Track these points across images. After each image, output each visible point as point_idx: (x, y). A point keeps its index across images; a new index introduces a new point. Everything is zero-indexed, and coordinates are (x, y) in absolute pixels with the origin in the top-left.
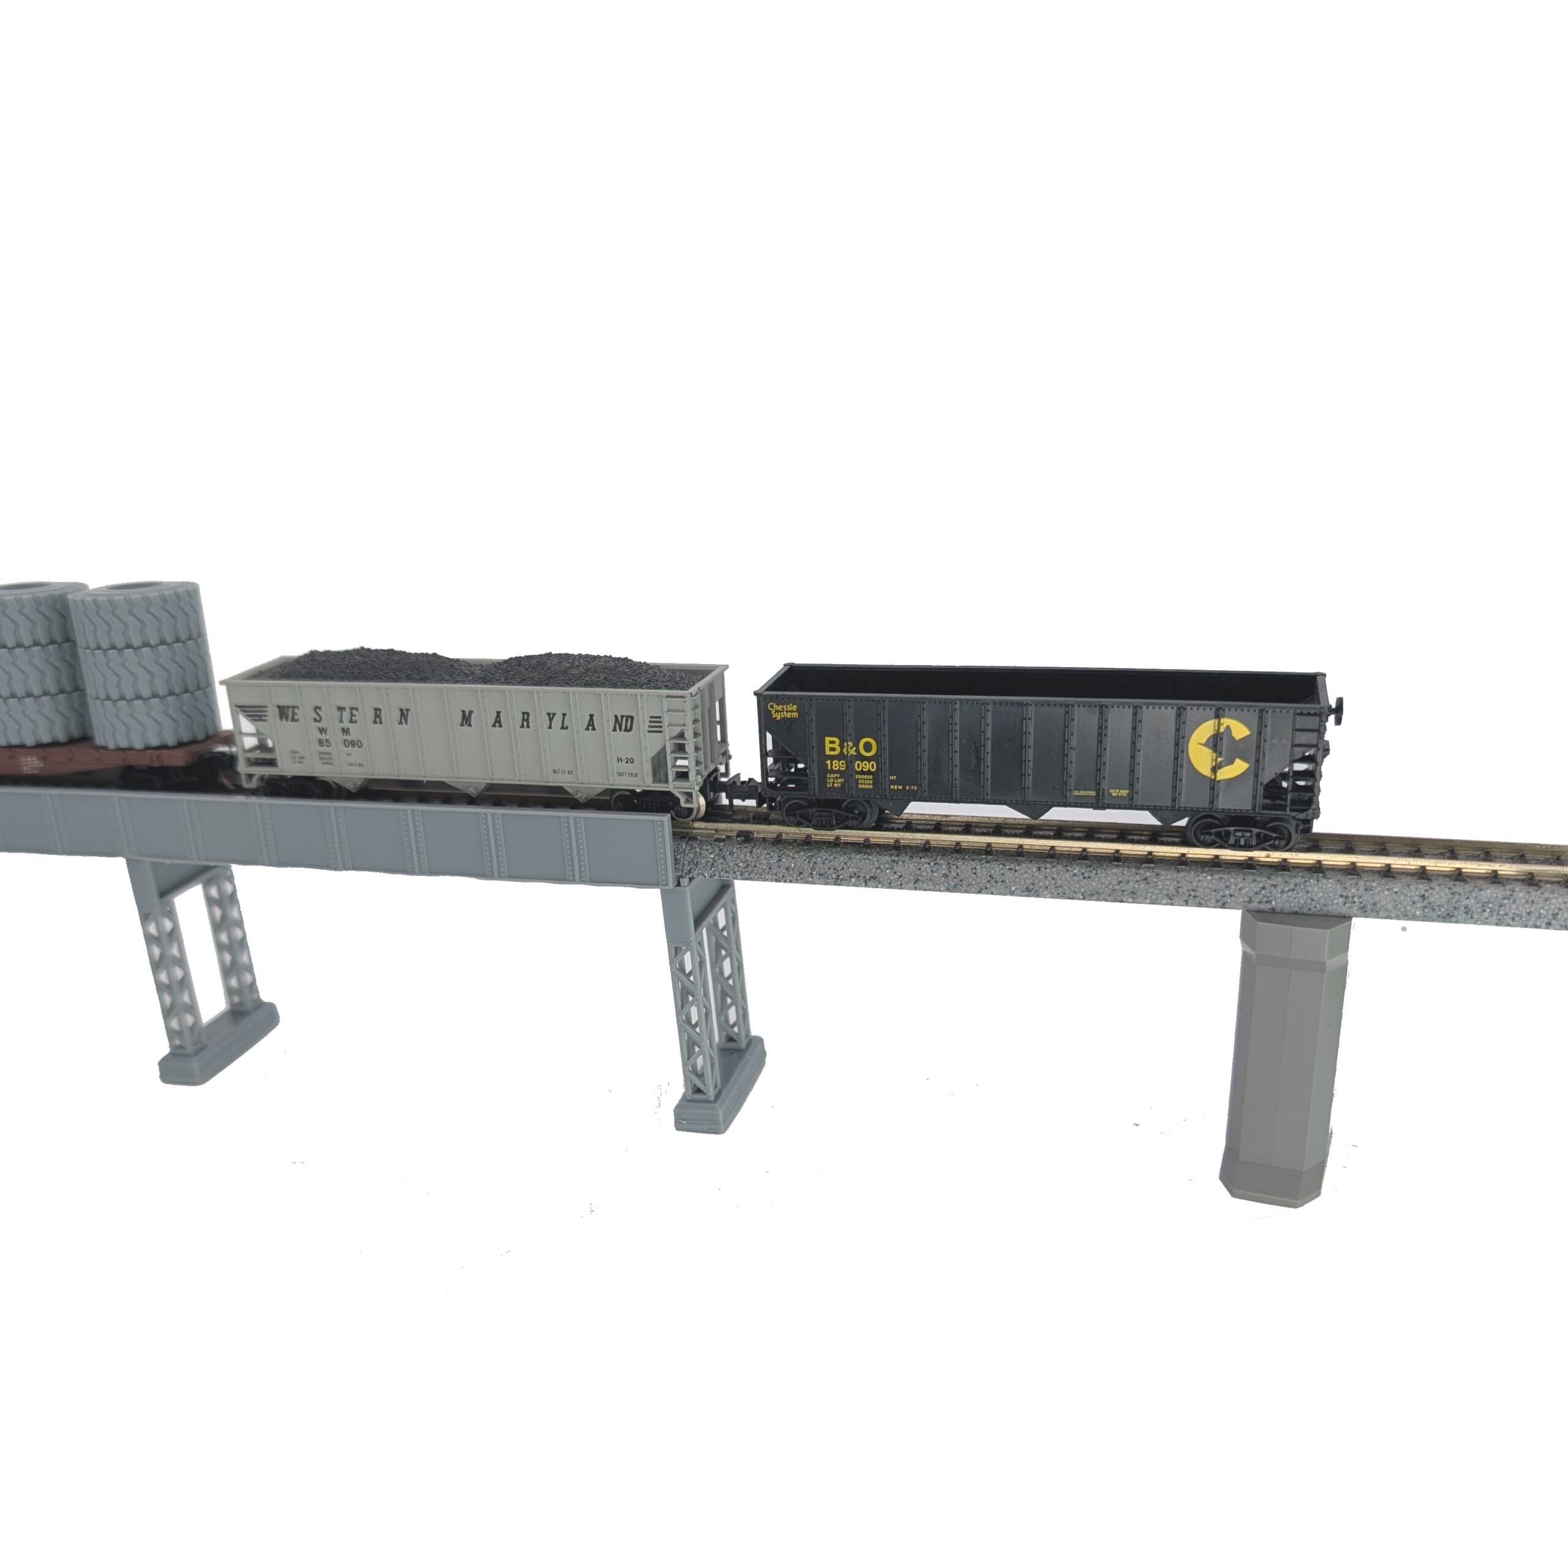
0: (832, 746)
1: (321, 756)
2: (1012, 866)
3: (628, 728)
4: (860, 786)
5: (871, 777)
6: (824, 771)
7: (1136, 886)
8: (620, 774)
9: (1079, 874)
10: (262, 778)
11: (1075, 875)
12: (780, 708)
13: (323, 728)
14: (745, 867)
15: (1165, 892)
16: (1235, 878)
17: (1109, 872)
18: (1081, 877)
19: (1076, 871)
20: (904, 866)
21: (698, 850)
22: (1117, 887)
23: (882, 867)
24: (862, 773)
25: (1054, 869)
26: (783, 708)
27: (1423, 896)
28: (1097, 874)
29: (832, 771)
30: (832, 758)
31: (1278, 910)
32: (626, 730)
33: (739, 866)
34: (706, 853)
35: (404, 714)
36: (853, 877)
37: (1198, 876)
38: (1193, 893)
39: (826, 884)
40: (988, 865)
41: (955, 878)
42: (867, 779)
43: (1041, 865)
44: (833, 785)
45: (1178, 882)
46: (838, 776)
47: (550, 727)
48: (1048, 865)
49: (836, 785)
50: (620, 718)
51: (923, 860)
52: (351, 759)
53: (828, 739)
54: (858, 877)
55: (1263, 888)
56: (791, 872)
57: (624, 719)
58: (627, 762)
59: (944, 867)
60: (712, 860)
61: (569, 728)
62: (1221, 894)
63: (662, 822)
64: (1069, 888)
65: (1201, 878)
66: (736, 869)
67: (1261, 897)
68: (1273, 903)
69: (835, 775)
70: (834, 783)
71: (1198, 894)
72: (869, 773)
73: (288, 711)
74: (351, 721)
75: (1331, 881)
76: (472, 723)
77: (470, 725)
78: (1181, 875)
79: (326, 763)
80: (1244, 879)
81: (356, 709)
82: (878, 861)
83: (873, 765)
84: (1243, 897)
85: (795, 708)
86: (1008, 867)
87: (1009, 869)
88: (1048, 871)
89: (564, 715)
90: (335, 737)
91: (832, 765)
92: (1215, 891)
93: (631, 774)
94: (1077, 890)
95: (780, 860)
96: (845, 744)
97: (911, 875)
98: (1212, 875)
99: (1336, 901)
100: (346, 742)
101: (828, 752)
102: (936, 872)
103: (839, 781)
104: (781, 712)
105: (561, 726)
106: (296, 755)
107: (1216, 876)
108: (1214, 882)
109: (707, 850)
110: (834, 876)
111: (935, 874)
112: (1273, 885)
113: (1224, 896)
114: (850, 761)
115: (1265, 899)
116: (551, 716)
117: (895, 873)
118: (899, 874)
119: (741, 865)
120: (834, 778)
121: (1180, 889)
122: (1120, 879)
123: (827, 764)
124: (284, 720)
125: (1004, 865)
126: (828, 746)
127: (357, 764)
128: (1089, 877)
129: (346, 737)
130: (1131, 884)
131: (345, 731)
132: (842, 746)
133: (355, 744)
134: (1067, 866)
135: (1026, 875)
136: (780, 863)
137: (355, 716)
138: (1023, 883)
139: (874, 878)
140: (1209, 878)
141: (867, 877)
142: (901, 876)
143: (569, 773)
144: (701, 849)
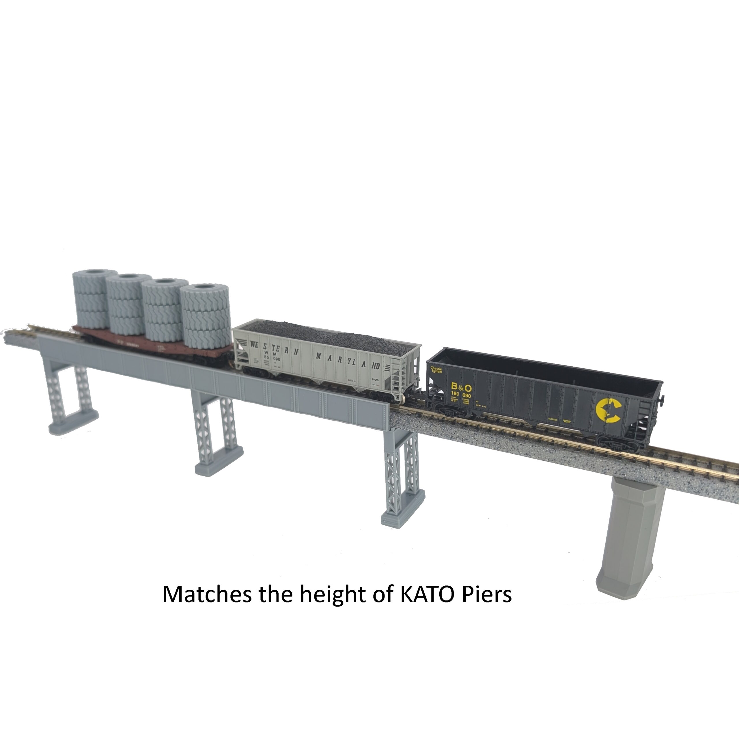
0: (454, 386)
1: (265, 362)
2: (522, 443)
3: (378, 368)
4: (464, 403)
5: (469, 400)
6: (451, 395)
7: (571, 460)
8: (373, 385)
9: (549, 451)
10: (243, 367)
11: (547, 451)
12: (435, 369)
13: (266, 352)
14: (417, 427)
15: (582, 464)
16: (611, 463)
17: (561, 452)
18: (549, 452)
19: (547, 450)
20: (479, 437)
21: (399, 417)
22: (563, 459)
23: (470, 436)
24: (465, 398)
25: (539, 447)
26: (436, 369)
27: (689, 482)
28: (555, 452)
29: (454, 396)
30: (454, 390)
31: (627, 478)
32: (376, 369)
33: (414, 427)
34: (402, 419)
35: (296, 351)
36: (458, 438)
37: (596, 459)
38: (593, 466)
39: (447, 439)
40: (512, 441)
41: (498, 444)
42: (467, 401)
43: (534, 445)
44: (453, 401)
45: (588, 461)
46: (456, 398)
47: (349, 364)
48: (537, 445)
49: (454, 401)
50: (375, 364)
51: (487, 435)
52: (275, 365)
53: (453, 383)
54: (460, 438)
55: (622, 468)
56: (434, 432)
57: (376, 364)
58: (376, 381)
59: (495, 439)
60: (404, 422)
61: (356, 365)
62: (605, 468)
63: (386, 406)
64: (544, 456)
65: (598, 460)
66: (413, 427)
67: (621, 472)
68: (625, 475)
69: (455, 397)
70: (454, 400)
71: (595, 467)
72: (468, 398)
73: (254, 343)
74: (277, 351)
75: (651, 470)
76: (320, 358)
77: (320, 359)
78: (590, 458)
79: (266, 365)
80: (615, 463)
81: (279, 346)
82: (469, 433)
83: (470, 396)
84: (613, 471)
85: (441, 369)
86: (520, 443)
87: (521, 444)
88: (536, 447)
89: (354, 360)
90: (270, 355)
91: (453, 393)
92: (602, 466)
93: (377, 385)
94: (546, 457)
95: (430, 427)
96: (459, 386)
97: (481, 441)
98: (602, 460)
99: (652, 479)
100: (274, 358)
101: (452, 388)
102: (491, 441)
103: (456, 400)
104: (435, 370)
105: (353, 364)
106: (256, 360)
107: (604, 461)
108: (603, 463)
109: (403, 418)
110: (451, 436)
111: (491, 442)
112: (626, 468)
113: (605, 469)
114: (461, 393)
115: (622, 473)
116: (350, 360)
117: (475, 439)
118: (476, 439)
119: (415, 426)
120: (454, 398)
121: (588, 464)
122: (565, 456)
123: (452, 393)
124: (253, 346)
125: (519, 442)
126: (453, 386)
127: (278, 366)
128: (552, 453)
129: (274, 356)
130: (569, 458)
131: (275, 354)
132: (458, 386)
133: (277, 359)
134: (544, 447)
135: (527, 448)
136: (430, 428)
137: (278, 349)
138: (525, 451)
139: (466, 439)
140: (601, 461)
141: (464, 439)
142: (477, 441)
143: (354, 382)
144: (401, 417)
